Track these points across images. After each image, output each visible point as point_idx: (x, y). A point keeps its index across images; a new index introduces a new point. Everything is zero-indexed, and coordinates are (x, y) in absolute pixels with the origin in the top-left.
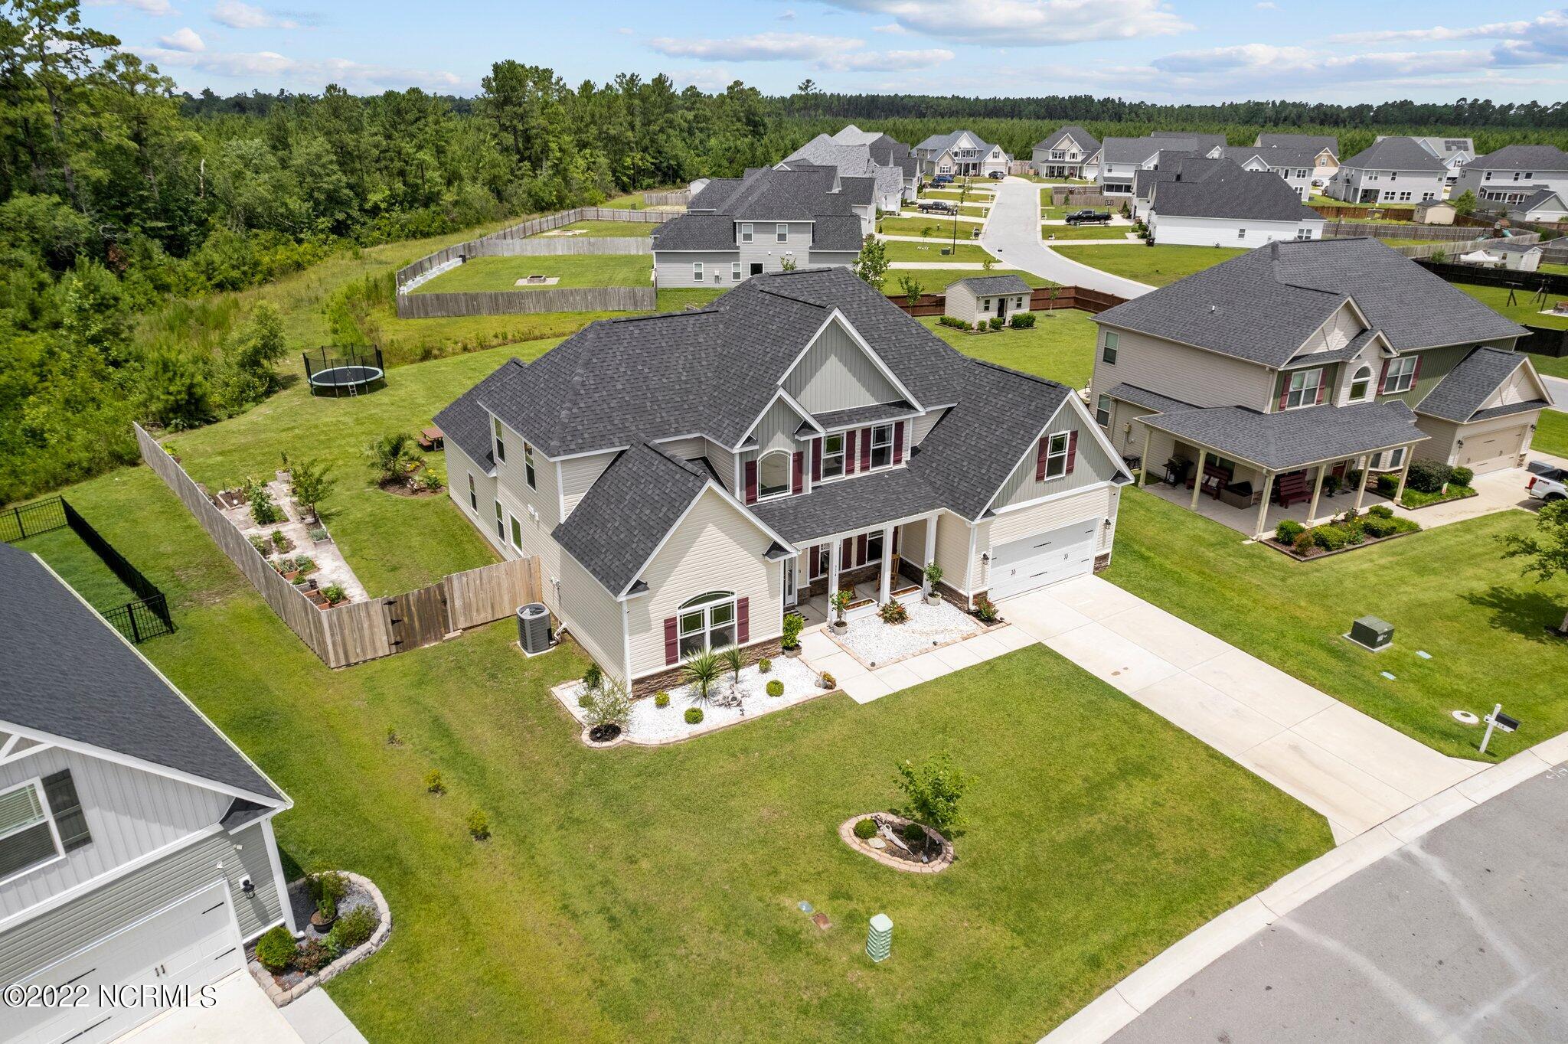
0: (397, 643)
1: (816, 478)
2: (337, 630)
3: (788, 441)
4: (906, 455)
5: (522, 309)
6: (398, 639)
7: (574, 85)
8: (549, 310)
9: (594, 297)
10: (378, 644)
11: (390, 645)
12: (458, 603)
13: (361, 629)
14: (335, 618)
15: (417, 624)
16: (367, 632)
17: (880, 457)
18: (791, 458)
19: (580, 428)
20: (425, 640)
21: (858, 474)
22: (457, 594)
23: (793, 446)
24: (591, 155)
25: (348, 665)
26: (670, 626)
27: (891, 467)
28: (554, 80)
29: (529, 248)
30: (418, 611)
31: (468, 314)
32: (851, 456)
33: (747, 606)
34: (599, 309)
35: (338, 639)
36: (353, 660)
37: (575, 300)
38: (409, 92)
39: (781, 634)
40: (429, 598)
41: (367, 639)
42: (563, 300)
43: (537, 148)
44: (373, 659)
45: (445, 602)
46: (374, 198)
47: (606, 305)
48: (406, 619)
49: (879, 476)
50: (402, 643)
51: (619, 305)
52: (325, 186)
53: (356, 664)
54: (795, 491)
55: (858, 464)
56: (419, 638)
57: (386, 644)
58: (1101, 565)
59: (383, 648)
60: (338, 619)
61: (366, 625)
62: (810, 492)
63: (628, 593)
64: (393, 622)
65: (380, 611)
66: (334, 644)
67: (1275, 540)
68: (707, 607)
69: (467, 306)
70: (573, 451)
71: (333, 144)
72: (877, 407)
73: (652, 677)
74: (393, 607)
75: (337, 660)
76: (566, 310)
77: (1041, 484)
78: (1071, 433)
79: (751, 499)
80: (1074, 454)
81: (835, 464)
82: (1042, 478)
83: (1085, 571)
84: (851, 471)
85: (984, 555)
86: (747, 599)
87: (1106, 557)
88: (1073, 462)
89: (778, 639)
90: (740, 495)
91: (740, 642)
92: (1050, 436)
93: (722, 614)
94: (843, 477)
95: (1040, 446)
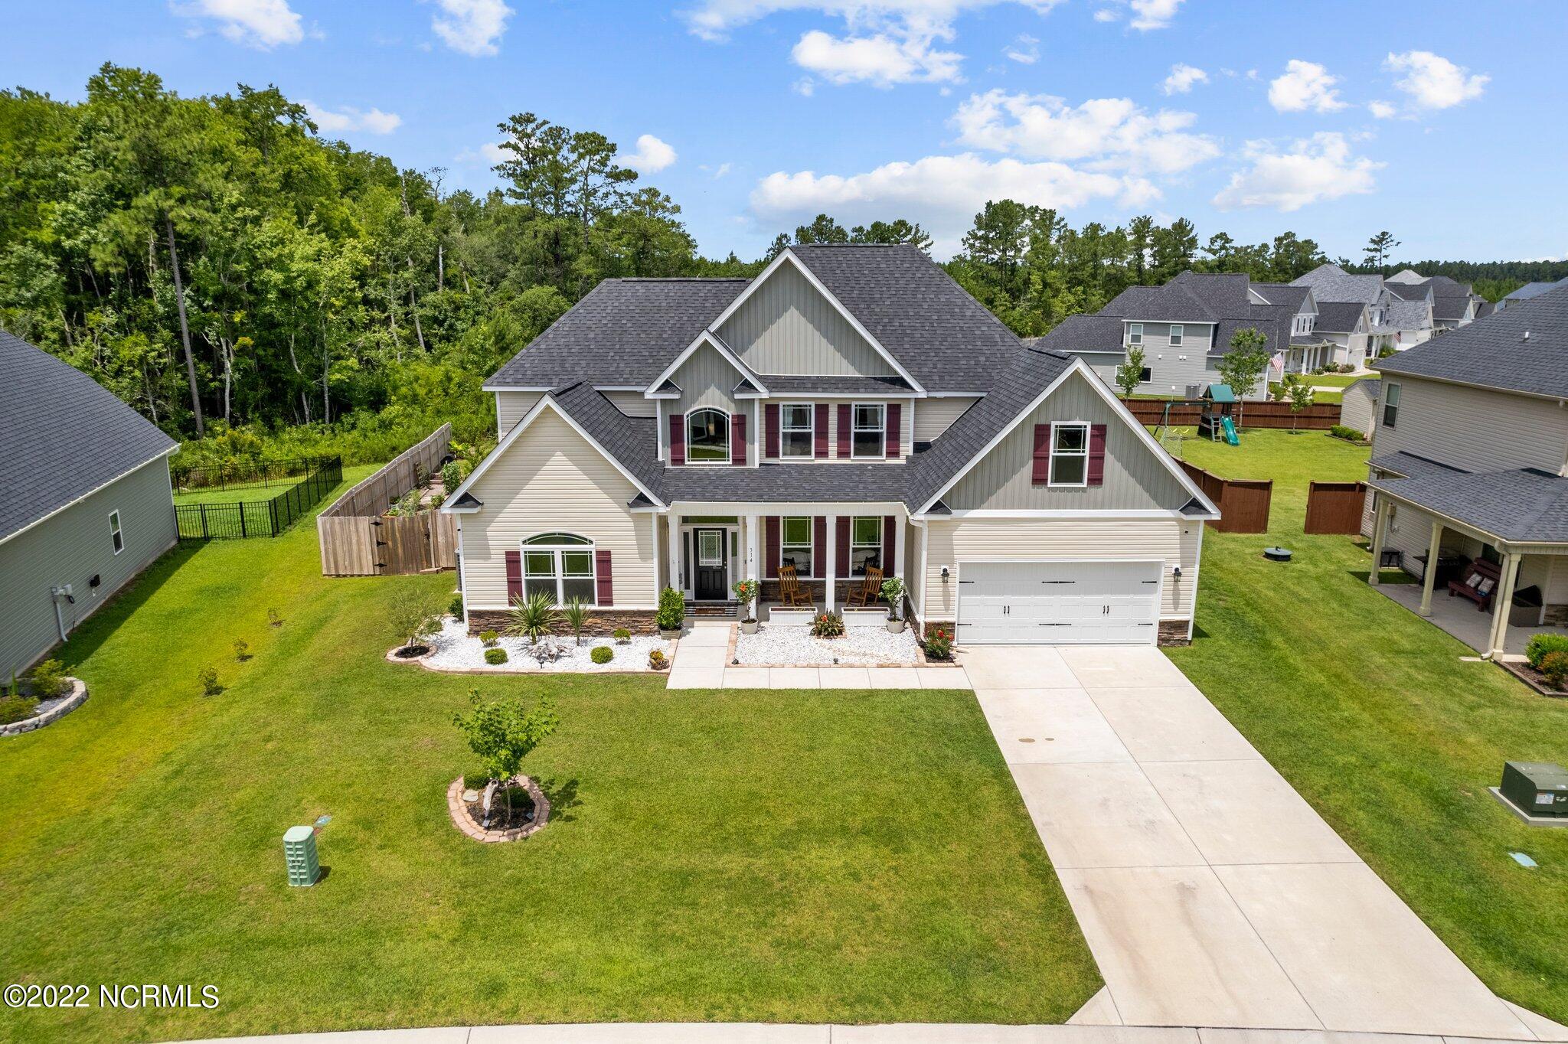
0: (380, 565)
1: (771, 450)
2: (329, 539)
3: (725, 399)
4: (907, 449)
6: (382, 562)
7: (1079, 227)
10: (364, 562)
11: (374, 565)
12: (441, 539)
13: (350, 544)
14: (328, 526)
15: (400, 551)
16: (355, 547)
17: (868, 443)
18: (730, 420)
19: (527, 365)
20: (406, 569)
21: (833, 459)
22: (440, 531)
23: (732, 405)
24: (1084, 292)
25: (338, 576)
26: (512, 559)
27: (883, 459)
28: (1055, 220)
30: (401, 537)
32: (822, 433)
33: (609, 561)
35: (330, 550)
36: (341, 572)
38: (895, 224)
39: (656, 607)
40: (413, 528)
41: (355, 555)
43: (1019, 281)
44: (359, 576)
45: (428, 536)
48: (390, 543)
49: (862, 468)
50: (384, 566)
53: (345, 576)
54: (736, 461)
55: (833, 447)
56: (401, 565)
57: (371, 564)
58: (1170, 634)
59: (368, 569)
60: (331, 528)
61: (354, 541)
62: (757, 466)
63: (453, 507)
64: (379, 544)
65: (367, 530)
66: (326, 550)
67: (1526, 666)
68: (558, 550)
70: (507, 384)
72: (857, 379)
73: (492, 613)
74: (378, 527)
75: (328, 568)
77: (1040, 492)
78: (1093, 427)
79: (678, 460)
80: (1102, 458)
81: (799, 442)
82: (1044, 481)
83: (1147, 640)
84: (822, 453)
85: (945, 570)
86: (608, 553)
87: (1181, 626)
88: (1100, 470)
89: (653, 613)
90: (663, 454)
91: (601, 603)
92: (1053, 424)
93: (577, 563)
94: (811, 459)
95: (1037, 435)
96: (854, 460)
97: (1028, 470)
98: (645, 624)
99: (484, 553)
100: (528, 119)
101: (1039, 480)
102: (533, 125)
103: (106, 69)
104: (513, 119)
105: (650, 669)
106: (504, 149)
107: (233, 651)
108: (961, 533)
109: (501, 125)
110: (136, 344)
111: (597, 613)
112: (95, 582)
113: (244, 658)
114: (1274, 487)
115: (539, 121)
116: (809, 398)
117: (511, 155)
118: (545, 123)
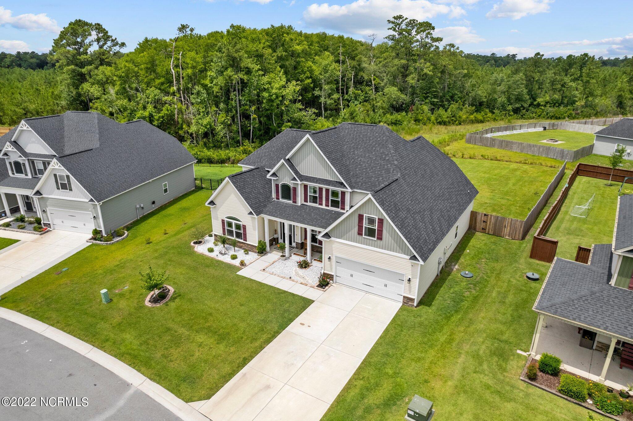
1: (305, 200)
4: (347, 207)
5: (511, 148)
8: (522, 151)
9: (543, 150)
17: (335, 203)
18: (292, 188)
21: (324, 207)
23: (293, 184)
26: (223, 222)
27: (339, 210)
29: (582, 128)
31: (490, 146)
32: (321, 197)
33: (245, 228)
34: (544, 156)
37: (534, 149)
42: (529, 149)
46: (539, 100)
47: (548, 154)
49: (333, 211)
51: (554, 155)
52: (515, 93)
54: (293, 202)
55: (324, 203)
58: (409, 303)
62: (300, 204)
63: (208, 204)
68: (234, 222)
69: (490, 143)
71: (527, 77)
73: (219, 236)
76: (529, 153)
77: (360, 238)
78: (379, 219)
79: (278, 198)
80: (382, 231)
81: (314, 200)
82: (362, 235)
83: (400, 301)
84: (321, 204)
85: (330, 257)
86: (245, 226)
87: (412, 300)
88: (381, 235)
89: (256, 246)
90: (274, 195)
91: (244, 240)
92: (365, 215)
93: (238, 227)
94: (316, 205)
95: (359, 218)
96: (330, 208)
97: (356, 229)
98: (254, 250)
99: (217, 219)
100: (400, 17)
101: (360, 233)
102: (401, 20)
103: (232, 26)
104: (394, 18)
105: (240, 266)
106: (390, 30)
107: (163, 231)
108: (335, 246)
109: (388, 21)
110: (223, 117)
111: (242, 243)
112: (154, 203)
113: (166, 234)
114: (559, 244)
115: (404, 18)
116: (317, 185)
117: (392, 32)
118: (406, 19)
